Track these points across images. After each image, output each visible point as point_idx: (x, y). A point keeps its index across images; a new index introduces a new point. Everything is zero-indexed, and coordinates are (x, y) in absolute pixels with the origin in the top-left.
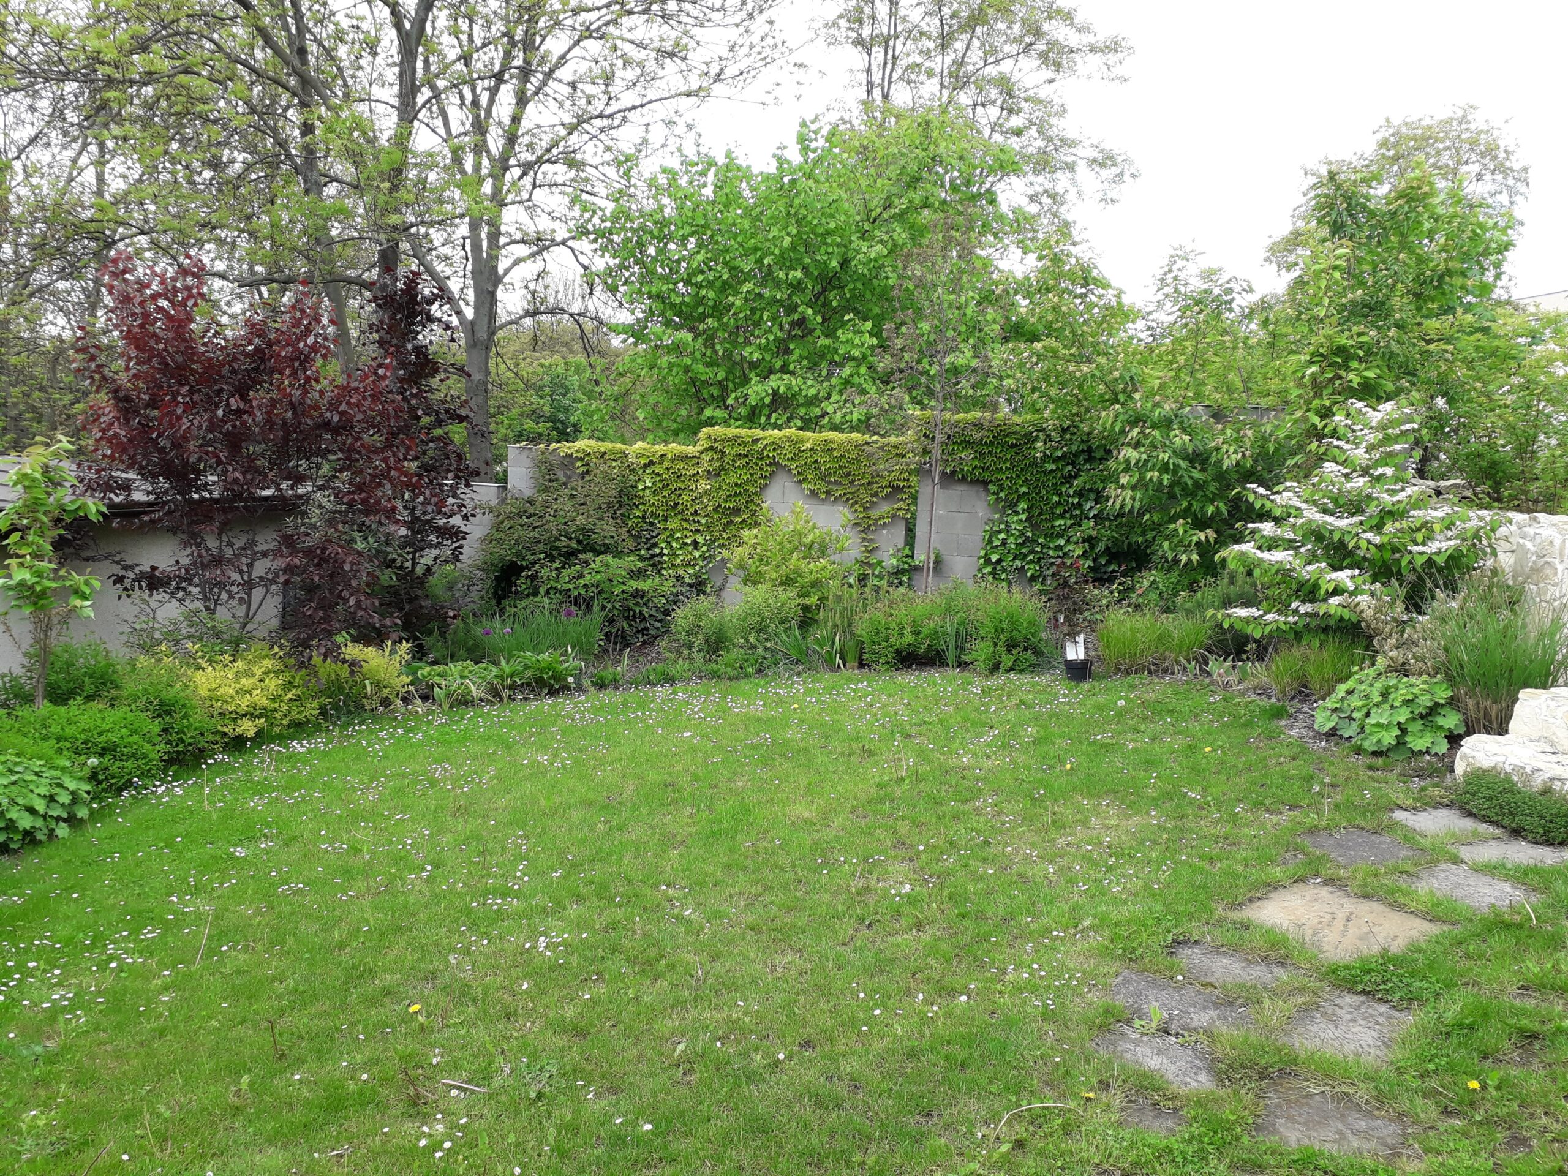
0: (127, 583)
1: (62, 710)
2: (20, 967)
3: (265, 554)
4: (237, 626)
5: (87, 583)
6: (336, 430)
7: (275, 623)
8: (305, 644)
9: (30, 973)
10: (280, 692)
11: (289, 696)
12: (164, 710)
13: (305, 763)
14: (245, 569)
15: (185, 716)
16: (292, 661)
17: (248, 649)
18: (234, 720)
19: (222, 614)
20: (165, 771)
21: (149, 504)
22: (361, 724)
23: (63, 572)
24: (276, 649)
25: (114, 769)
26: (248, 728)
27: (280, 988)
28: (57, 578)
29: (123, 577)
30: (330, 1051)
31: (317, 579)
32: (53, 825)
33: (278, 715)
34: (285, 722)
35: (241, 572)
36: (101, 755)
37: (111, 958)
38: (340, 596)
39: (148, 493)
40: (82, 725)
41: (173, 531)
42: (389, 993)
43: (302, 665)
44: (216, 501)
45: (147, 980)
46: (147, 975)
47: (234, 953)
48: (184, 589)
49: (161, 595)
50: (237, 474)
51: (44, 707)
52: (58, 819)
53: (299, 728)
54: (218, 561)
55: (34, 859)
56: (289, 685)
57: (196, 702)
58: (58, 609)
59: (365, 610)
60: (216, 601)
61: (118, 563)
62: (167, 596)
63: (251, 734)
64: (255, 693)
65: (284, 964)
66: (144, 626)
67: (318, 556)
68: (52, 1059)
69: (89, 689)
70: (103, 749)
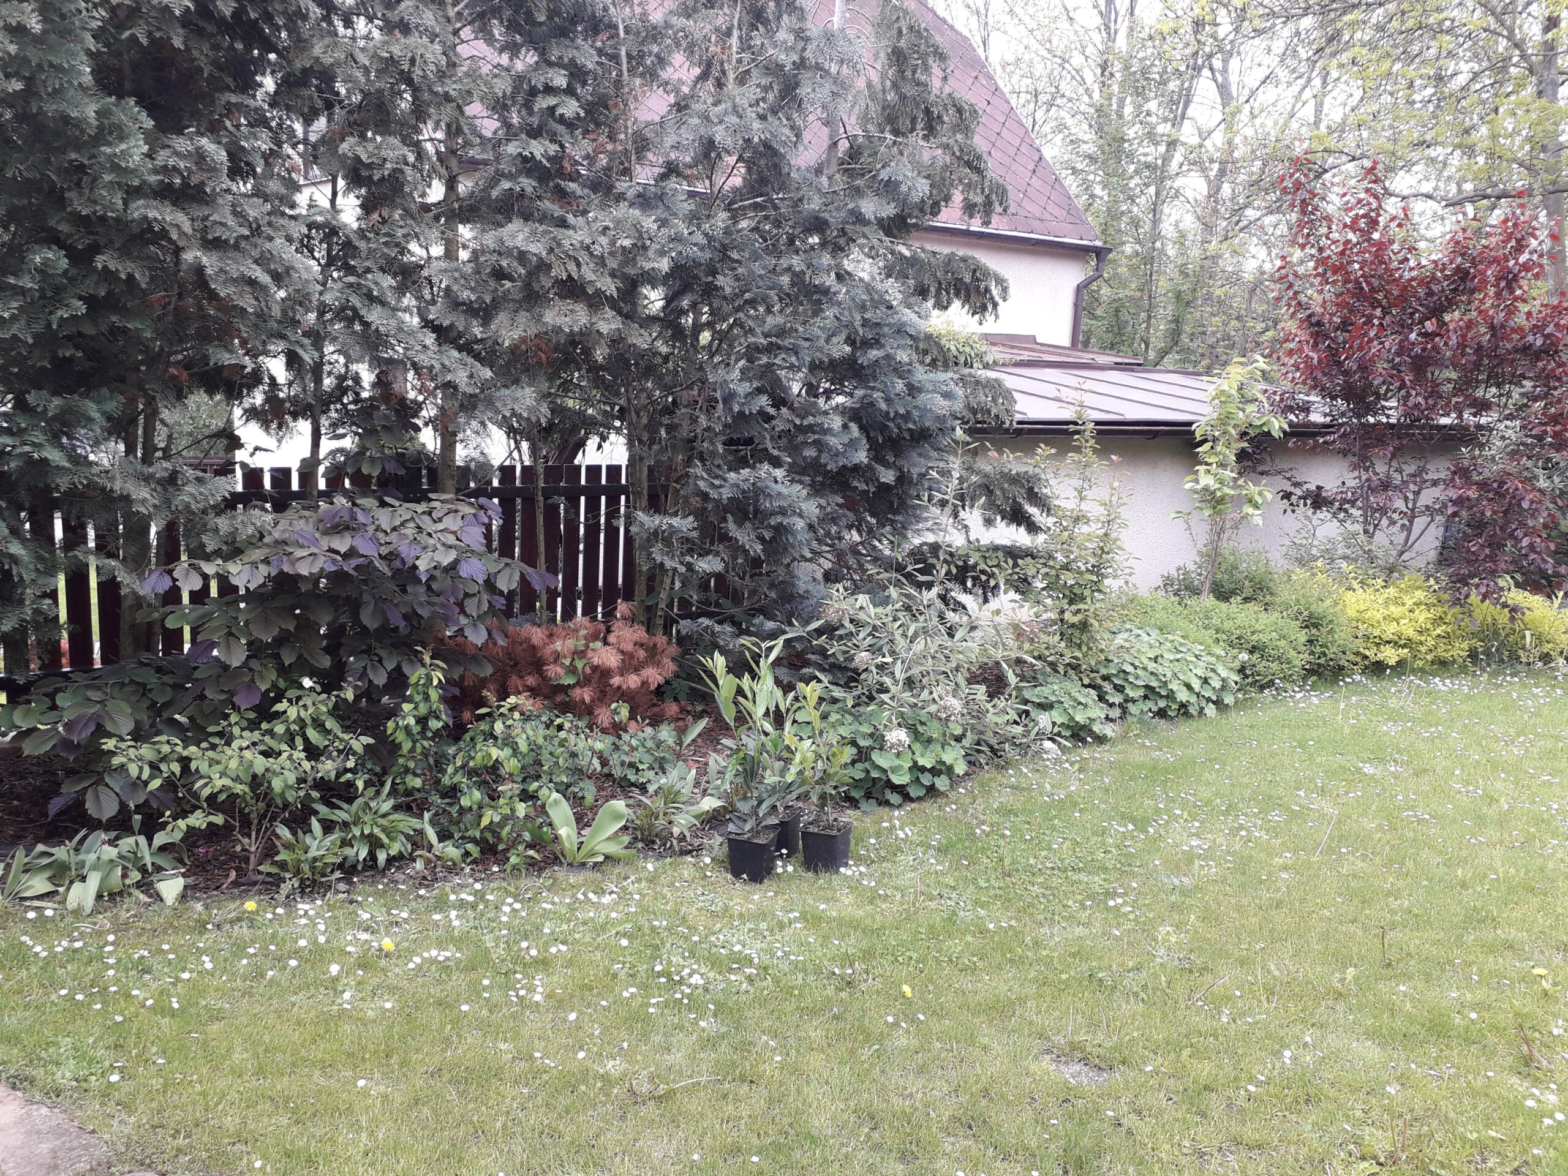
0: (1294, 498)
1: (1224, 606)
2: (1168, 811)
3: (1435, 483)
4: (1394, 553)
5: (1260, 494)
6: (1537, 355)
7: (1433, 555)
8: (1464, 580)
9: (1176, 818)
10: (1429, 626)
11: (1438, 631)
12: (1312, 622)
13: (1446, 702)
14: (1411, 496)
15: (1331, 631)
16: (1446, 597)
17: (1402, 576)
18: (1378, 645)
19: (1380, 538)
20: (1305, 679)
21: (1325, 426)
22: (1512, 675)
23: (1241, 482)
24: (1432, 581)
25: (1260, 667)
26: (1390, 656)
27: (1395, 904)
28: (1236, 487)
29: (1291, 494)
30: (1439, 978)
31: (1488, 514)
32: (1203, 703)
33: (1423, 649)
34: (1429, 657)
35: (1406, 499)
36: (1251, 652)
37: (1241, 827)
38: (1511, 535)
39: (1326, 415)
40: (1238, 622)
41: (1344, 453)
42: (1511, 947)
43: (1456, 602)
44: (1392, 426)
45: (1271, 855)
46: (1271, 853)
47: (1352, 859)
48: (1346, 511)
49: (1324, 514)
50: (1420, 399)
51: (1208, 601)
52: (1209, 700)
53: (1442, 665)
54: (1386, 485)
55: (1184, 728)
56: (1440, 620)
57: (1343, 620)
58: (1232, 514)
59: (1539, 553)
60: (1376, 526)
61: (1289, 479)
62: (1329, 516)
63: (1392, 662)
64: (1402, 622)
65: (1400, 884)
66: (1304, 542)
67: (1494, 489)
68: (1185, 893)
69: (1248, 592)
70: (1254, 647)
